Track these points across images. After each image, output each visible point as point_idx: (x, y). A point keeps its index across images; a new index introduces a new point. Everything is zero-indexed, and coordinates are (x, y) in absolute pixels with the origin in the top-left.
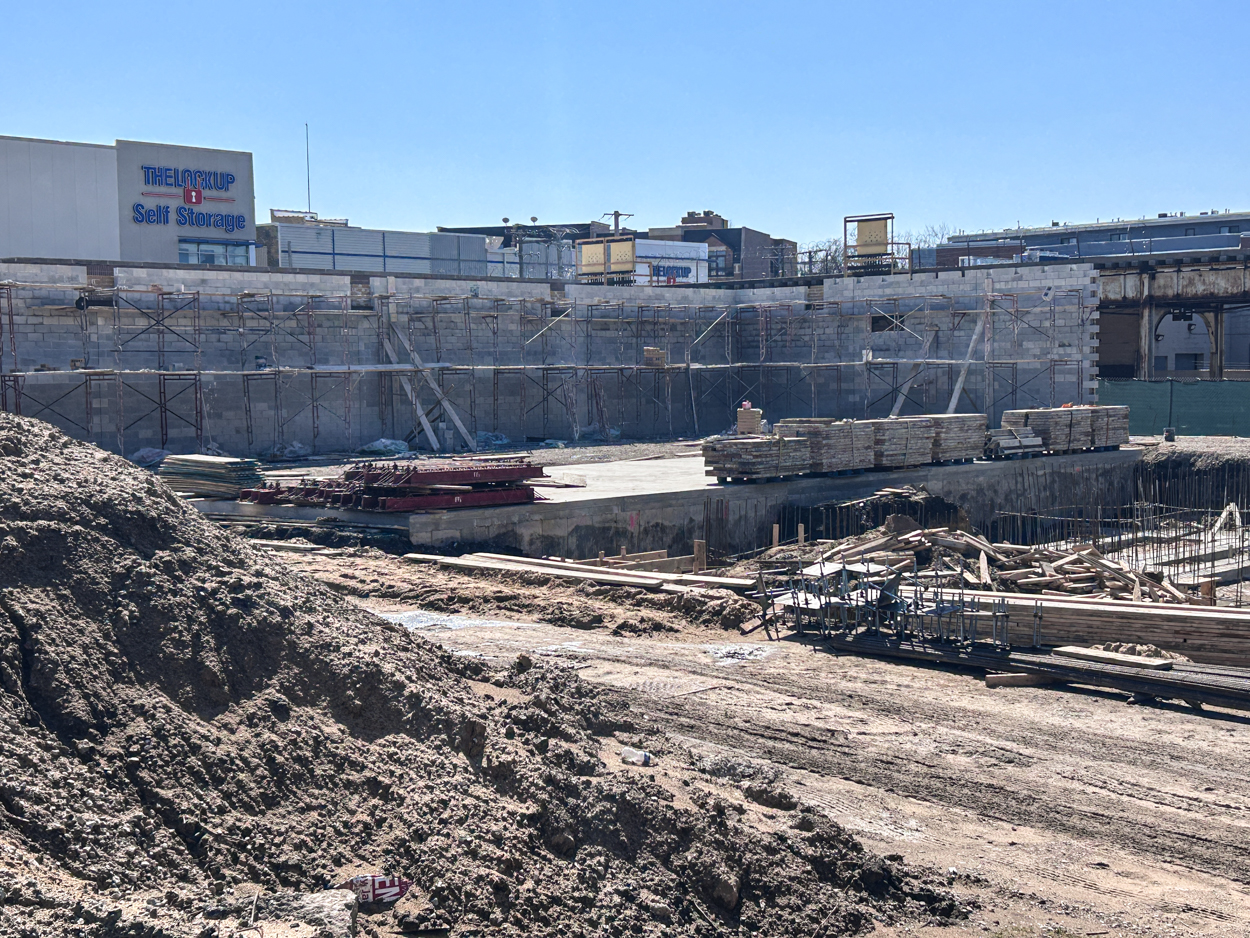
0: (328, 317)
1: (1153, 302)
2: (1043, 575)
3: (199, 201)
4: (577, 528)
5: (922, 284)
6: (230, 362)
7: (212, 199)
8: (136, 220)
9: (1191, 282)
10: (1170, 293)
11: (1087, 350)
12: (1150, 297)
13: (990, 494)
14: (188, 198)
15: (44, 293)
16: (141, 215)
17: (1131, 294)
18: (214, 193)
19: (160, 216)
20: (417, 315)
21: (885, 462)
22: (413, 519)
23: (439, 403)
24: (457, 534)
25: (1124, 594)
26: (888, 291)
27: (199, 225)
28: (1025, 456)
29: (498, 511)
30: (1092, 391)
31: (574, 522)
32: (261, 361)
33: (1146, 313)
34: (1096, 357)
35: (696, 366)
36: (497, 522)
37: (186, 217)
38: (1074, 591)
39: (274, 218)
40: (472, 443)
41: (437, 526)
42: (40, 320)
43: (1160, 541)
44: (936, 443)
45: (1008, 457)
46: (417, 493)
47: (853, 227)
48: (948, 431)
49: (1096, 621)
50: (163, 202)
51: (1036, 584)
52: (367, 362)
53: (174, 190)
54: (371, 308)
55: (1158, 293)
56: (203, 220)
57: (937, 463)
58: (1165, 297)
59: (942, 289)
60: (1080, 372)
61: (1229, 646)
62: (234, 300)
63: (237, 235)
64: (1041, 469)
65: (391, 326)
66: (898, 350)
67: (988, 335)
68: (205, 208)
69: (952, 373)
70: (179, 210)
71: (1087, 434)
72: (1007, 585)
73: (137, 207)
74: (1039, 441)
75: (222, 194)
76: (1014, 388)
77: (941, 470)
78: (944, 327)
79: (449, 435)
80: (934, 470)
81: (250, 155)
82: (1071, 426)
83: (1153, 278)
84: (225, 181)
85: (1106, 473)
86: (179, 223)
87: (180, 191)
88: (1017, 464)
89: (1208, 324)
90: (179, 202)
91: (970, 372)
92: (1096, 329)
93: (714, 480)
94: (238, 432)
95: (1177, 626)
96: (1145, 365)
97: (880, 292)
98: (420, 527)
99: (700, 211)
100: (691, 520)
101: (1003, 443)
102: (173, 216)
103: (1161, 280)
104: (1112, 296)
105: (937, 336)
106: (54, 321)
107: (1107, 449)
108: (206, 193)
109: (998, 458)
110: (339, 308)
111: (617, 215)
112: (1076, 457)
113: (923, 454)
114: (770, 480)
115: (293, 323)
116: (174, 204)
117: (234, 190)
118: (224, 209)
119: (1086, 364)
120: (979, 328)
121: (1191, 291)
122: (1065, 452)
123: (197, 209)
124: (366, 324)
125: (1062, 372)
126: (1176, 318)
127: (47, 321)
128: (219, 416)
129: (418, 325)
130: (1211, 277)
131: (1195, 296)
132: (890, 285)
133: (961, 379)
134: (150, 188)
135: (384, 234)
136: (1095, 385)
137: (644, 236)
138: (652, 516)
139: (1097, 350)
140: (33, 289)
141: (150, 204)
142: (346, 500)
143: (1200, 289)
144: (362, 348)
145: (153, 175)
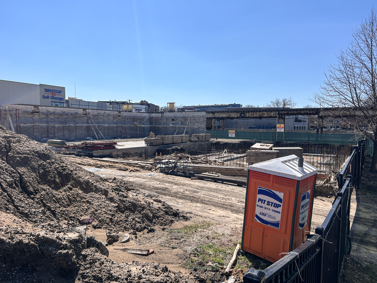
0: (79, 116)
1: (214, 118)
2: (199, 161)
3: (55, 95)
4: (123, 153)
5: (180, 114)
6: (60, 123)
7: (58, 95)
8: (43, 98)
9: (220, 115)
10: (217, 117)
11: (204, 125)
12: (214, 117)
13: (190, 147)
14: (53, 95)
15: (25, 111)
16: (44, 97)
17: (211, 117)
18: (58, 94)
19: (48, 97)
20: (94, 116)
21: (174, 142)
22: (94, 151)
23: (98, 131)
24: (101, 154)
25: (211, 164)
26: (174, 115)
27: (55, 99)
28: (195, 141)
29: (109, 150)
30: (205, 131)
31: (122, 152)
32: (66, 123)
33: (213, 120)
34: (206, 126)
35: (143, 126)
36: (109, 152)
37: (52, 98)
38: (203, 163)
39: (69, 98)
40: (104, 138)
41: (98, 152)
42: (24, 115)
43: (216, 155)
44: (182, 139)
45: (193, 142)
46: (94, 147)
47: (169, 104)
48: (184, 137)
49: (207, 168)
50: (48, 95)
51: (198, 162)
52: (86, 124)
53: (50, 93)
54: (86, 115)
55: (215, 117)
56: (56, 98)
57: (182, 143)
58: (216, 117)
59: (183, 115)
60: (203, 128)
61: (226, 172)
62: (61, 113)
63: (62, 101)
64: (198, 144)
65: (90, 118)
66: (176, 124)
67: (190, 122)
68: (56, 96)
69: (184, 128)
70: (51, 97)
71: (204, 138)
72: (193, 163)
73: (43, 96)
74: (197, 139)
75: (59, 94)
76: (194, 131)
77: (183, 143)
78: (183, 121)
79: (100, 136)
80: (181, 143)
81: (65, 87)
82: (202, 137)
83: (214, 114)
84: (60, 92)
85: (207, 144)
86: (51, 99)
87: (51, 93)
88: (194, 143)
89: (222, 122)
90: (52, 95)
91: (187, 128)
92: (206, 122)
93: (146, 145)
94: (62, 135)
95: (219, 169)
96: (213, 128)
97: (173, 115)
98: (95, 153)
99: (143, 100)
100: (142, 152)
101: (192, 140)
102: (50, 98)
103: (215, 115)
104: (208, 117)
105: (182, 122)
106: (27, 115)
107: (207, 141)
108: (56, 94)
109: (191, 142)
110: (80, 114)
111: (129, 100)
112: (203, 142)
113: (180, 141)
114: (155, 145)
115: (72, 117)
116: (50, 96)
117: (61, 94)
118: (60, 97)
119: (204, 127)
120: (188, 121)
121: (220, 116)
122: (201, 141)
123: (55, 96)
124: (85, 117)
125: (201, 128)
126: (217, 120)
127: (26, 115)
128: (58, 133)
129: (95, 118)
130: (223, 114)
131: (220, 117)
132: (175, 114)
133: (185, 129)
134: (46, 92)
135: (89, 102)
136: (206, 131)
137: (134, 104)
138: (135, 151)
139: (206, 125)
140: (23, 110)
141: (46, 95)
142: (82, 148)
143: (221, 116)
144: (85, 121)
145: (47, 90)
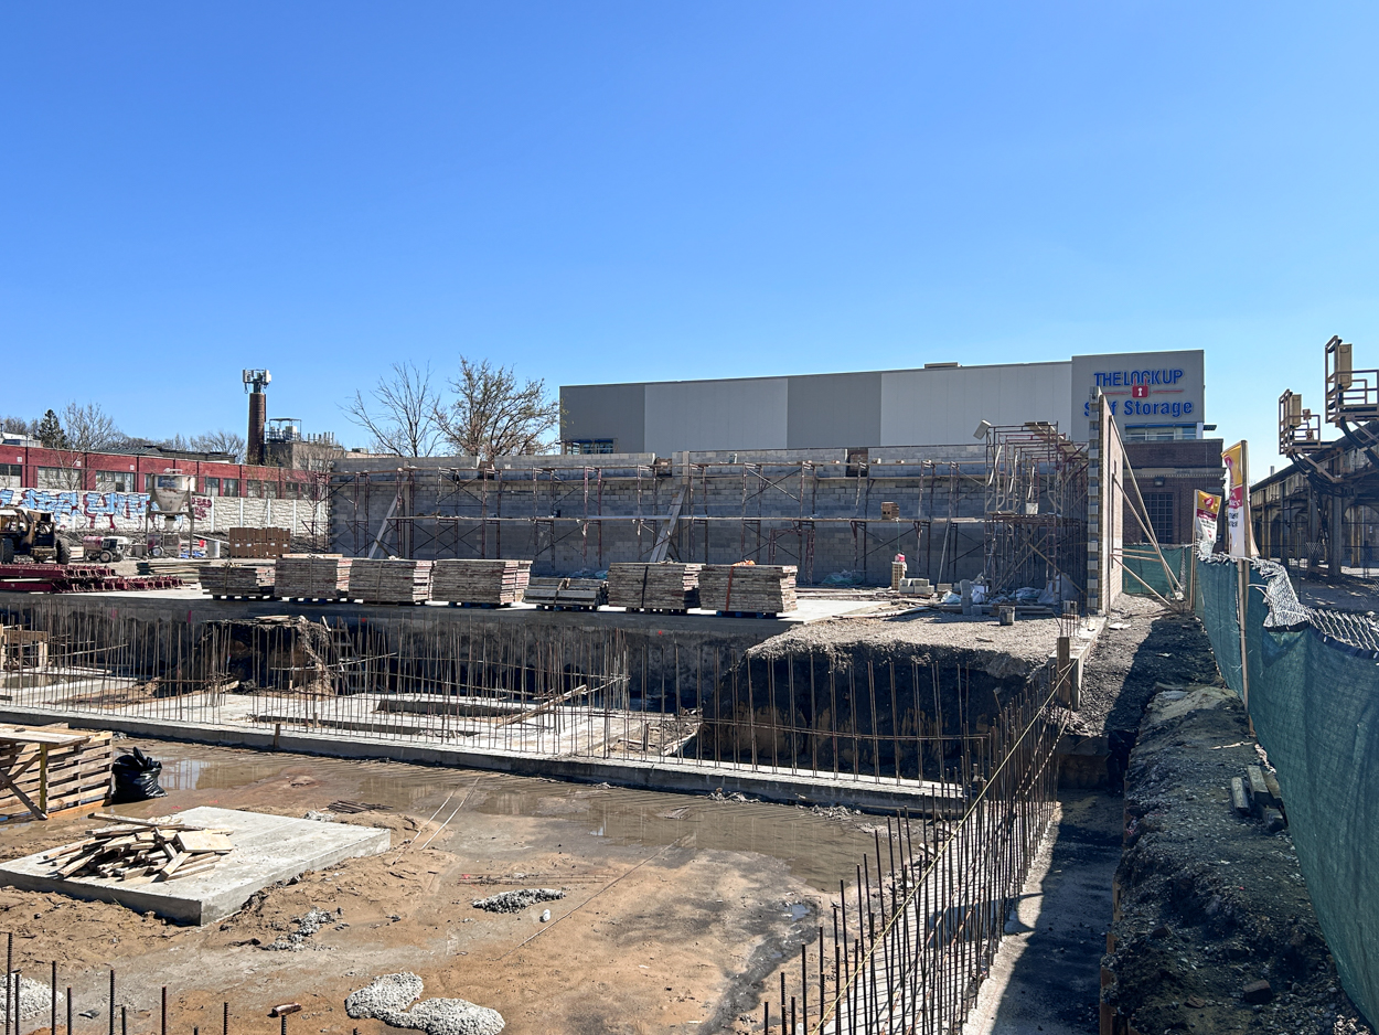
3: (1145, 394)
7: (1158, 392)
14: (1135, 394)
18: (1163, 387)
27: (1145, 413)
31: (72, 609)
48: (442, 574)
53: (1123, 388)
56: (1148, 410)
63: (1183, 419)
68: (1151, 400)
70: (1127, 404)
75: (1171, 386)
84: (1176, 375)
86: (1127, 414)
87: (1128, 389)
90: (1127, 397)
102: (1120, 409)
108: (1155, 387)
113: (401, 593)
116: (1121, 400)
117: (1181, 384)
118: (1172, 399)
123: (1144, 401)
145: (1103, 379)
